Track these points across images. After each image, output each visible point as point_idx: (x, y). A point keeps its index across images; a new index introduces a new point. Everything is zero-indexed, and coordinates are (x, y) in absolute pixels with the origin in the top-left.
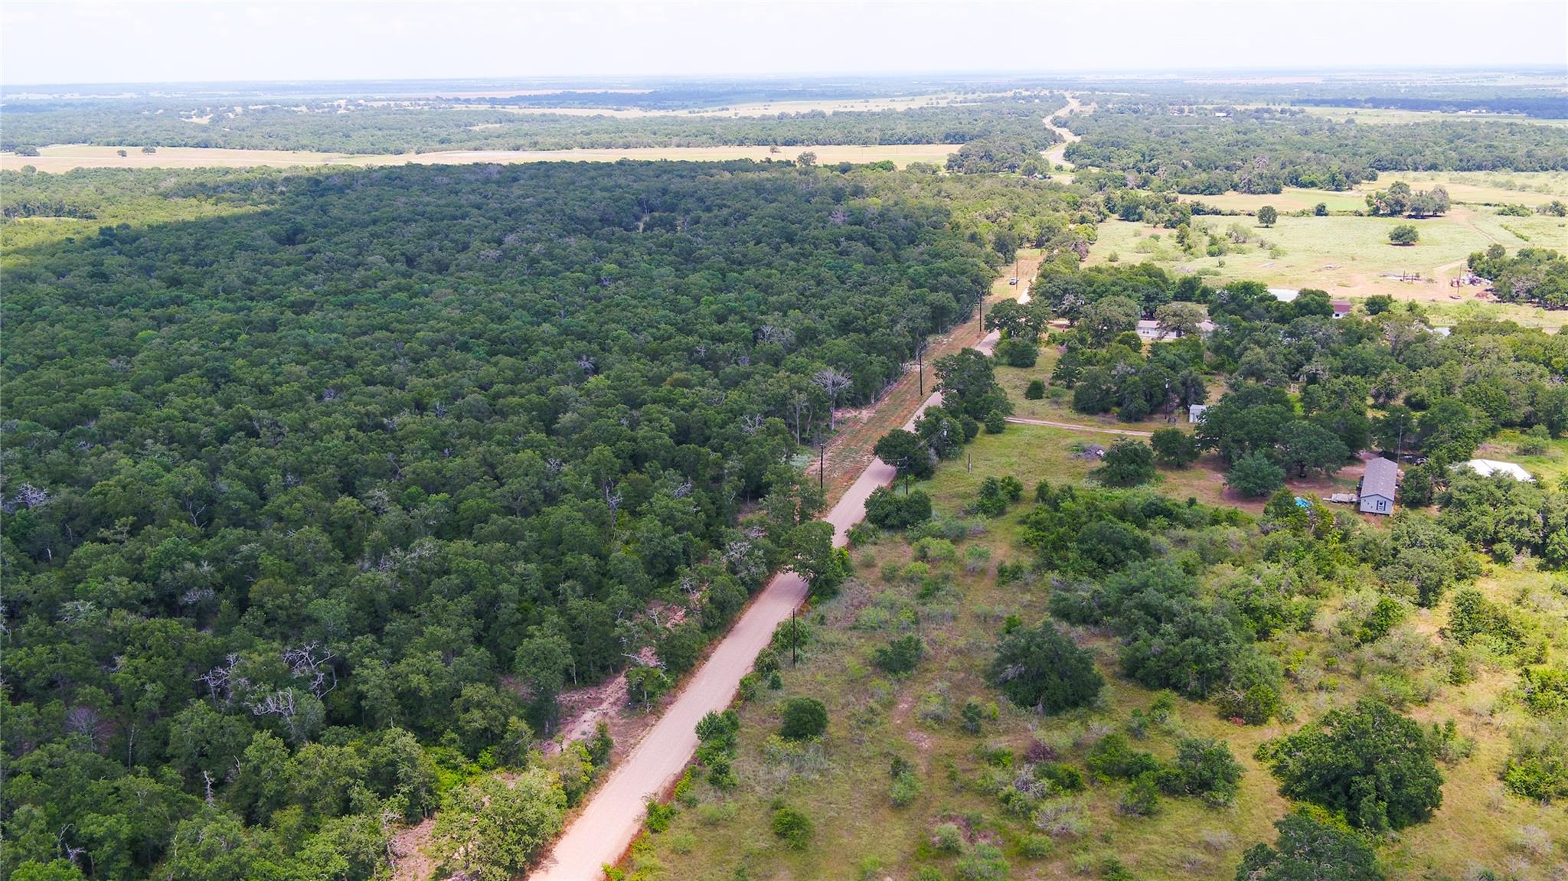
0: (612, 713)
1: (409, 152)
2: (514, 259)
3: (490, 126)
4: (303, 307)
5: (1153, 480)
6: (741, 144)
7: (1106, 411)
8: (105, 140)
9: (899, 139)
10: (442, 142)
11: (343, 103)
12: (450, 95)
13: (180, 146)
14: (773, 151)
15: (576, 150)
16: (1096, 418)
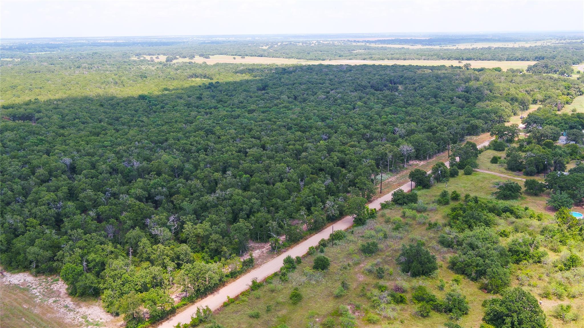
0: (265, 252)
1: (327, 59)
2: (329, 99)
3: (361, 51)
4: (251, 112)
5: (519, 199)
6: (449, 59)
7: (520, 170)
8: (231, 54)
9: (515, 59)
10: (340, 56)
11: (314, 42)
12: (353, 39)
13: (253, 56)
14: (459, 62)
15: (386, 60)
16: (515, 173)
